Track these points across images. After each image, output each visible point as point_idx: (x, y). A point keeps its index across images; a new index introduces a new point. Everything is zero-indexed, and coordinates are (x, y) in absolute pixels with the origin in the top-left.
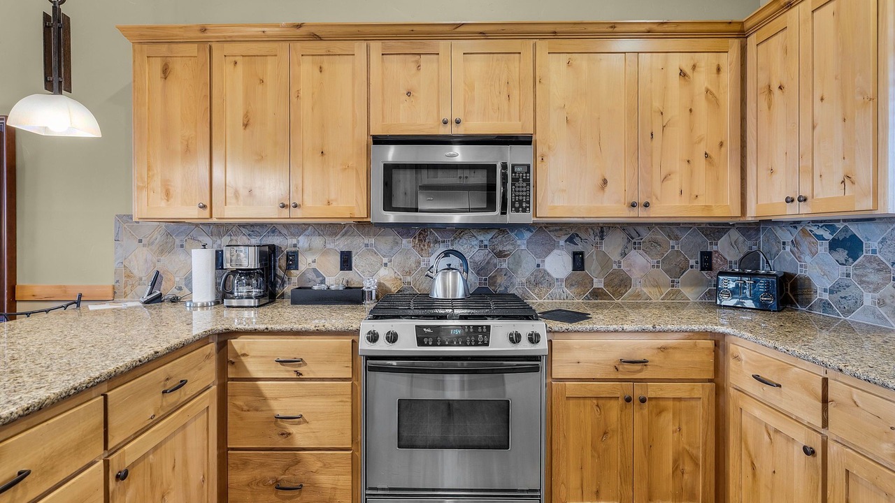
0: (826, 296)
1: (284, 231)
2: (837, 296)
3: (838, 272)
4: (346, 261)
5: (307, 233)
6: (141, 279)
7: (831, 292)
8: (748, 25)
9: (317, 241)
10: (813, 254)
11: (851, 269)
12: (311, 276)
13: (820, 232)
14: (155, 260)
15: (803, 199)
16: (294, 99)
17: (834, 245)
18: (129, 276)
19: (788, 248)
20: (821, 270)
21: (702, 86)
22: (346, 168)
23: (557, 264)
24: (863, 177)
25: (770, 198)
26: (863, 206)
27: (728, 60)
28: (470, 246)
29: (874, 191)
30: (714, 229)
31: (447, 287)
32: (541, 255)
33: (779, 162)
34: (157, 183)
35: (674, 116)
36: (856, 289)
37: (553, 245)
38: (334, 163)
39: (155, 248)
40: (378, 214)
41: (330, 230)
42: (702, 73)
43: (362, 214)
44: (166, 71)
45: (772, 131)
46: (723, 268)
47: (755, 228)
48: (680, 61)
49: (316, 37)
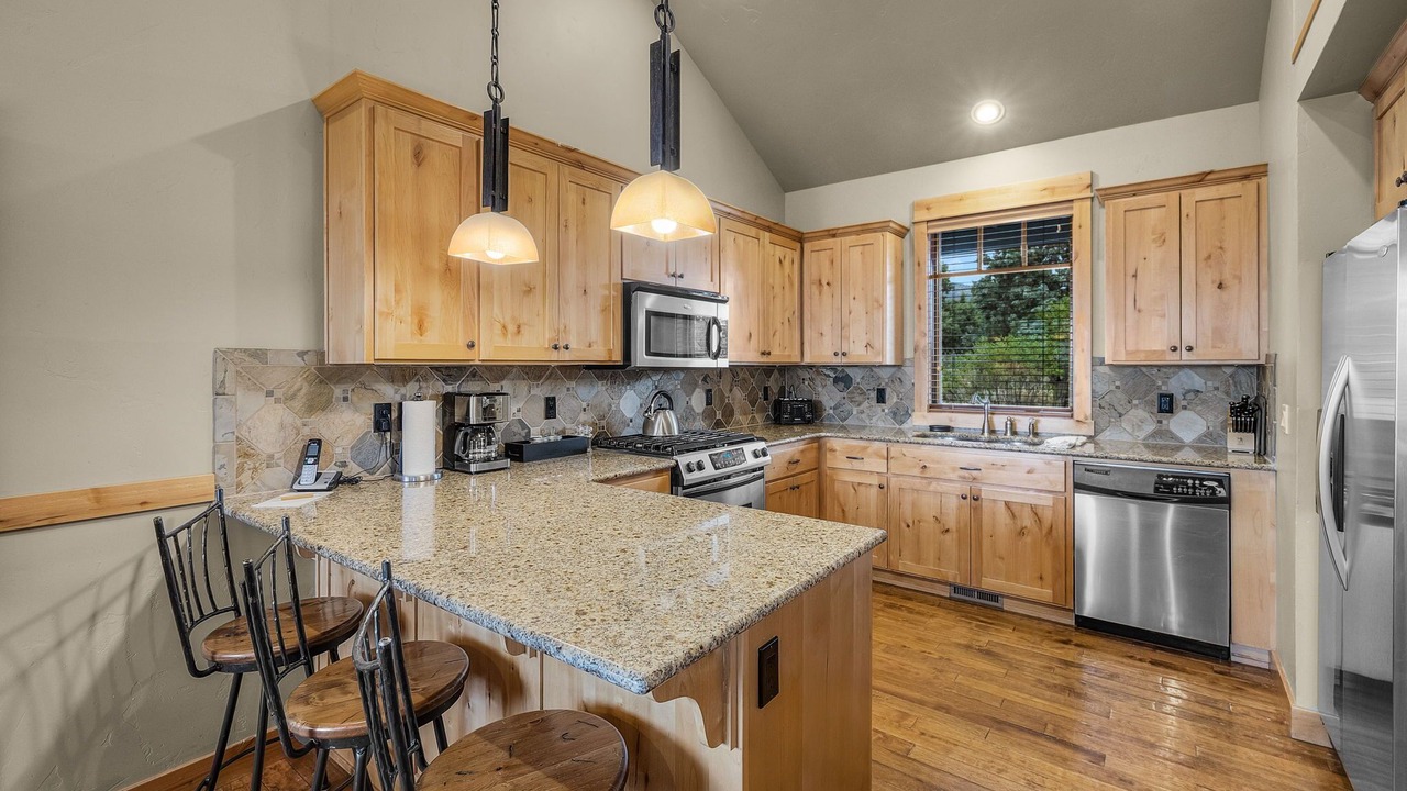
0: (831, 412)
1: (486, 375)
2: (838, 411)
3: (838, 396)
4: (550, 409)
5: (511, 376)
6: (271, 457)
7: (835, 409)
8: (806, 236)
9: (523, 386)
10: (824, 386)
11: (845, 394)
12: (517, 428)
13: (827, 372)
14: (299, 422)
15: (844, 354)
16: (562, 228)
17: (836, 380)
18: (246, 454)
19: (806, 383)
20: (828, 396)
21: (787, 271)
22: (605, 310)
23: (698, 401)
24: (877, 345)
25: (821, 351)
26: (877, 360)
27: (796, 256)
28: (646, 386)
29: (882, 353)
30: (768, 370)
31: (665, 425)
32: (689, 394)
33: (826, 329)
34: (405, 310)
35: (778, 290)
36: (848, 406)
37: (696, 385)
38: (595, 303)
39: (298, 404)
40: (641, 358)
41: (535, 372)
42: (787, 263)
43: (617, 357)
44: (418, 156)
45: (823, 310)
46: (772, 398)
47: (784, 369)
48: (779, 251)
49: (580, 165)
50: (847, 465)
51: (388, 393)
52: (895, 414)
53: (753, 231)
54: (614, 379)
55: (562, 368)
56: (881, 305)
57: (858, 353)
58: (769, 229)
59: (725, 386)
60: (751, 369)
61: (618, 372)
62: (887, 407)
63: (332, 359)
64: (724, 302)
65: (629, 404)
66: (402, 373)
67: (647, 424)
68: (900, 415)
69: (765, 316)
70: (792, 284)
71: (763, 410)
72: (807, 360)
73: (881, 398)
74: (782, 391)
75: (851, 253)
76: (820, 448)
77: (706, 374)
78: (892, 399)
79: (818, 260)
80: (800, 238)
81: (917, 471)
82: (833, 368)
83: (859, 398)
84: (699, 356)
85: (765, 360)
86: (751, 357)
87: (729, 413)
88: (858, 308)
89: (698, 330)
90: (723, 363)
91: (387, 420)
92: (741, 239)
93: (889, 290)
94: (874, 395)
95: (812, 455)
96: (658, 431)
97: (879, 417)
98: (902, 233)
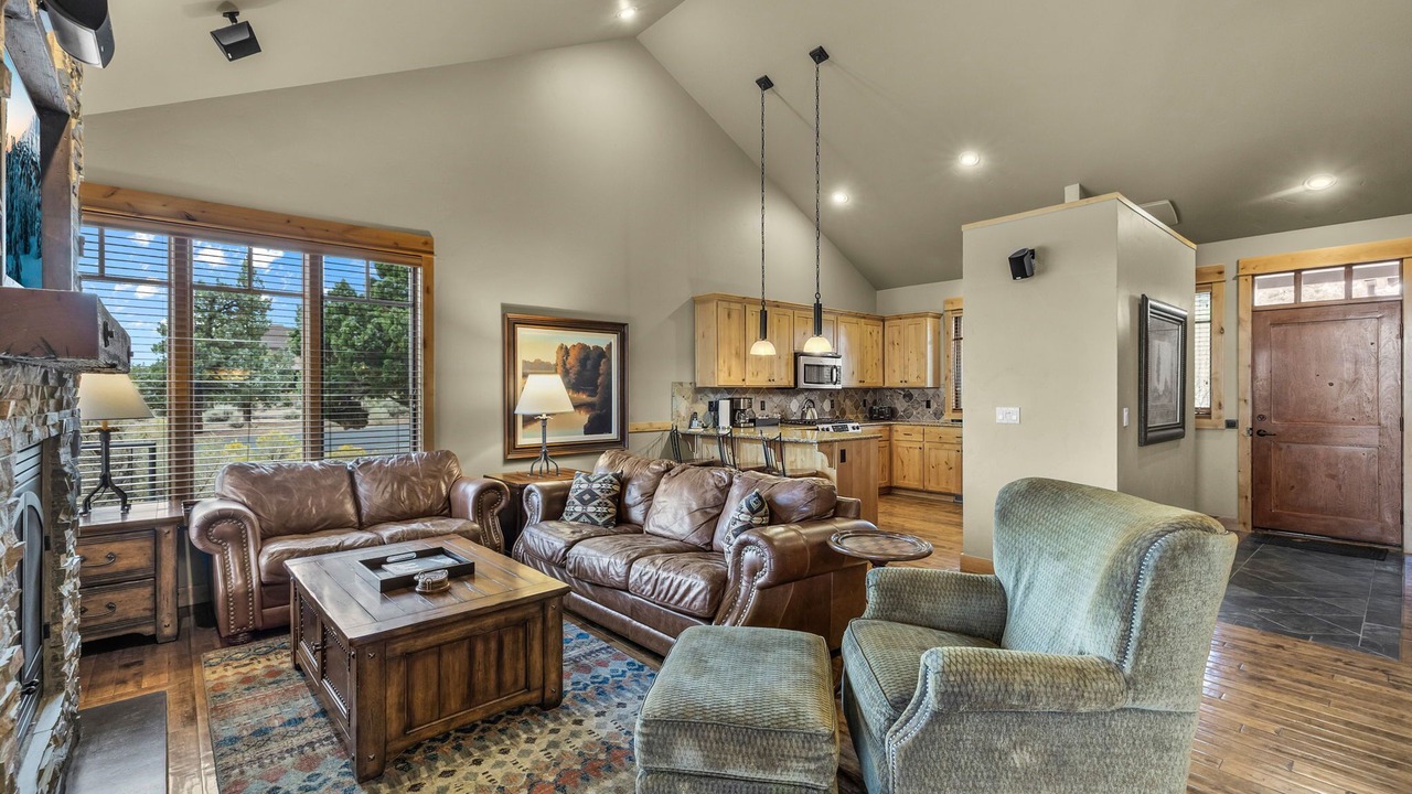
0: (901, 413)
1: (748, 391)
2: (905, 413)
3: (906, 405)
4: (763, 406)
5: (752, 392)
6: (684, 417)
7: (904, 411)
8: (886, 319)
9: (755, 396)
10: (897, 399)
11: (909, 403)
12: (753, 413)
13: (899, 392)
14: (690, 406)
15: (906, 382)
17: (905, 396)
18: (679, 416)
19: (888, 398)
20: (900, 405)
21: (875, 338)
22: (787, 364)
23: (827, 406)
24: (922, 376)
25: (893, 380)
26: (923, 385)
27: (880, 329)
28: (802, 397)
29: (925, 381)
30: (866, 390)
31: (811, 414)
32: (822, 402)
33: (897, 367)
34: (726, 369)
35: (869, 348)
36: (911, 410)
37: (826, 398)
38: (783, 362)
39: (690, 400)
40: (802, 384)
41: (758, 390)
42: (874, 334)
43: (792, 384)
44: (729, 315)
45: (894, 357)
46: (868, 406)
47: (876, 390)
48: (870, 328)
49: (778, 306)
50: (903, 438)
51: (712, 398)
52: (935, 414)
53: (855, 320)
54: (788, 394)
55: (767, 389)
56: (925, 356)
57: (913, 381)
58: (864, 318)
59: (841, 398)
60: (856, 390)
61: (791, 391)
62: (931, 410)
63: (698, 386)
64: (839, 357)
65: (794, 405)
66: (716, 390)
67: (804, 414)
68: (938, 414)
69: (862, 363)
70: (877, 345)
71: (862, 412)
72: (887, 385)
73: (928, 406)
74: (875, 403)
75: (909, 328)
76: (890, 430)
77: (831, 392)
78: (934, 405)
79: (892, 330)
80: (883, 320)
81: (937, 440)
82: (903, 389)
83: (916, 406)
84: (828, 383)
85: (861, 385)
86: (854, 384)
87: (843, 412)
88: (913, 357)
89: (826, 372)
90: (839, 387)
91: (714, 407)
92: (848, 325)
93: (929, 348)
94: (925, 403)
95: (887, 433)
96: (808, 417)
97: (927, 417)
98: (938, 317)
